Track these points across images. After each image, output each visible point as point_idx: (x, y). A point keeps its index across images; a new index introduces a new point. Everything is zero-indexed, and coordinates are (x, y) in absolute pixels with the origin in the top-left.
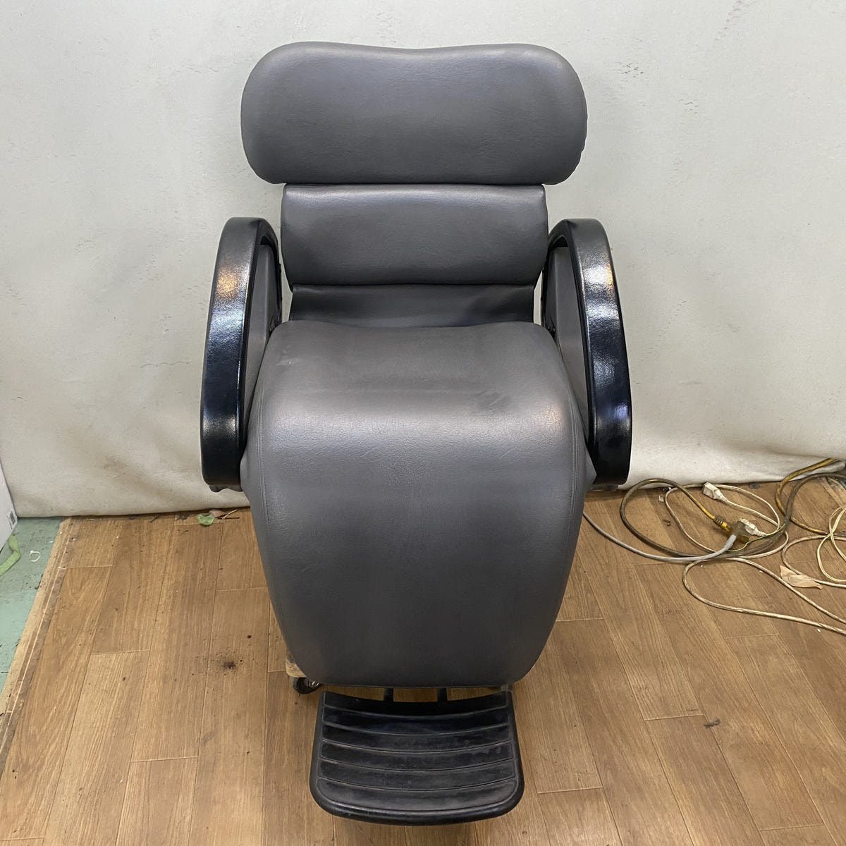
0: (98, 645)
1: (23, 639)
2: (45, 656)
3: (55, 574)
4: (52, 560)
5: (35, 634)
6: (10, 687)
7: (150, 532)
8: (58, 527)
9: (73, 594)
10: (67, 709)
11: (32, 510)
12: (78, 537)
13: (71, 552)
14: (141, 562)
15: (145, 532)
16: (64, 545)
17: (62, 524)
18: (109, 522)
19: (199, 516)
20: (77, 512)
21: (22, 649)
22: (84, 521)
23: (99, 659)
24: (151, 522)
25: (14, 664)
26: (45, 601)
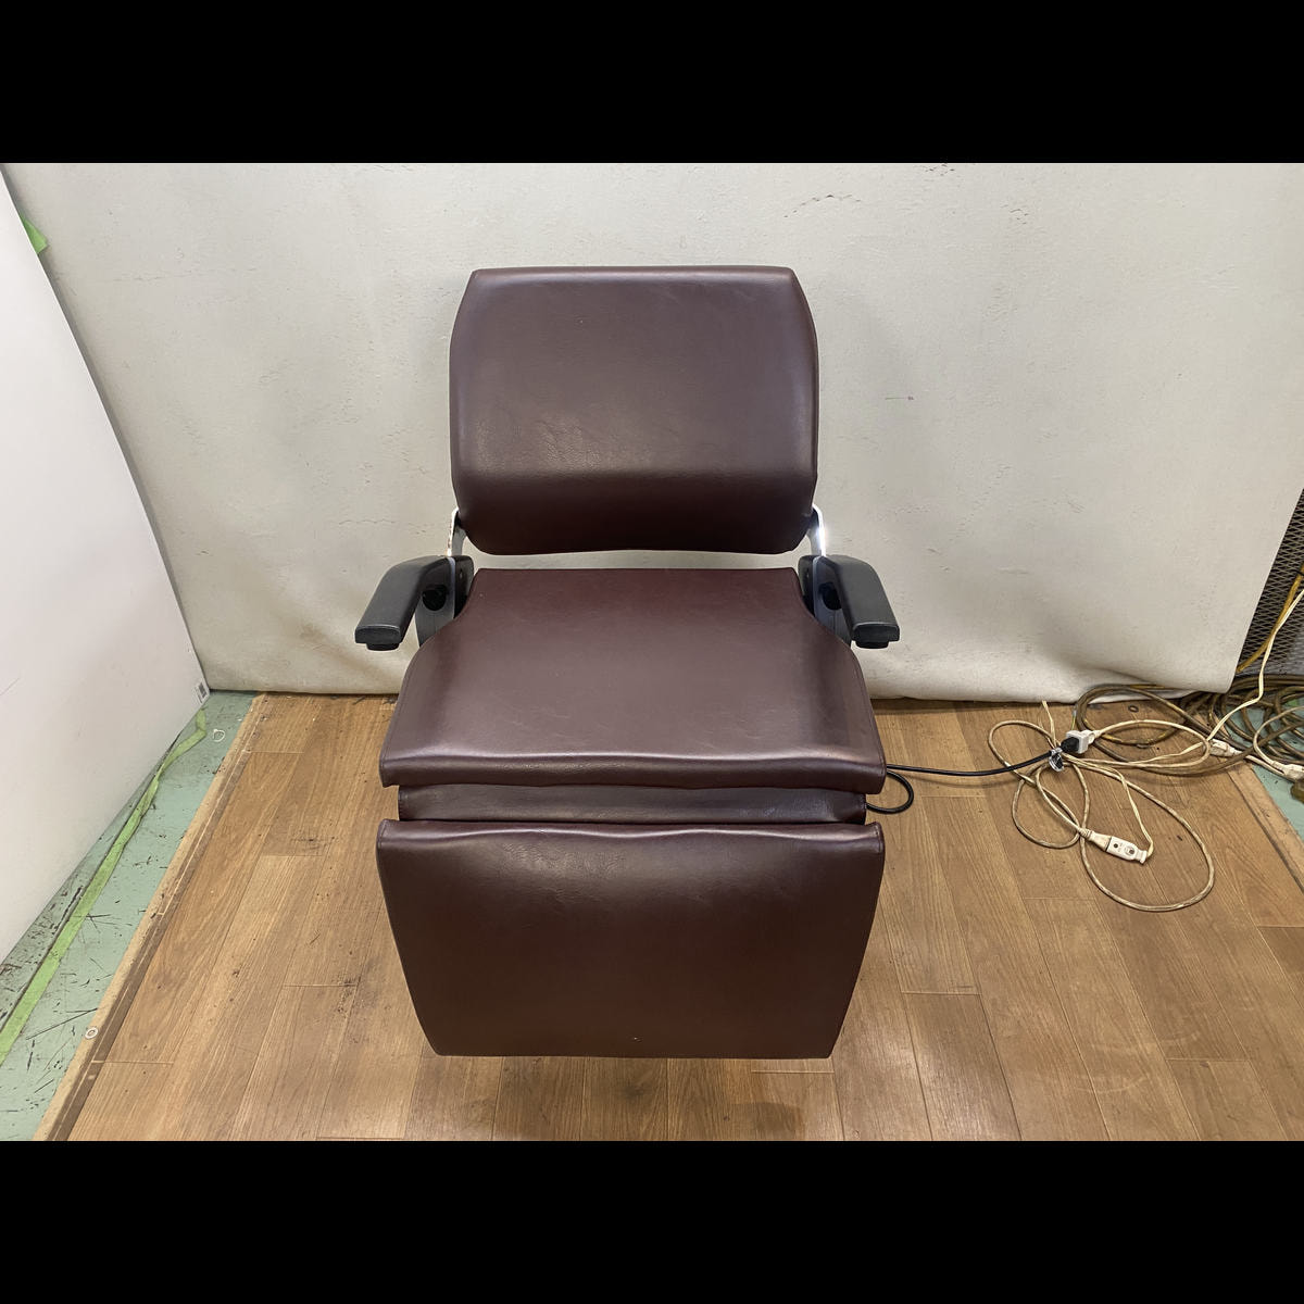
0: (272, 844)
1: (190, 831)
2: (210, 852)
3: (238, 758)
4: (237, 740)
5: (203, 825)
6: (166, 885)
7: (352, 715)
8: (250, 704)
9: (253, 783)
10: (223, 917)
11: (224, 684)
12: (270, 716)
13: (259, 734)
14: (335, 751)
15: (346, 715)
16: (252, 726)
17: (255, 700)
18: (308, 701)
20: (271, 686)
21: (186, 842)
22: (281, 698)
23: (269, 861)
24: (355, 704)
25: (175, 860)
26: (221, 789)
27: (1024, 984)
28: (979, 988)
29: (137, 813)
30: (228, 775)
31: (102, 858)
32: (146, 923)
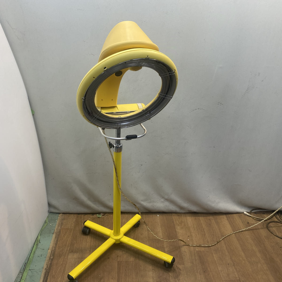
0: (71, 251)
1: (50, 248)
2: (56, 253)
3: (58, 230)
4: (57, 226)
5: (53, 246)
6: (47, 262)
8: (58, 216)
9: (63, 236)
12: (64, 219)
13: (62, 224)
15: (83, 218)
16: (60, 221)
18: (73, 215)
19: (97, 215)
20: (64, 211)
21: (50, 251)
22: (66, 215)
23: (71, 255)
24: (84, 216)
25: (48, 255)
26: (56, 238)
27: (249, 277)
28: (239, 278)
29: (36, 244)
30: (57, 234)
31: (29, 255)
32: (44, 271)
